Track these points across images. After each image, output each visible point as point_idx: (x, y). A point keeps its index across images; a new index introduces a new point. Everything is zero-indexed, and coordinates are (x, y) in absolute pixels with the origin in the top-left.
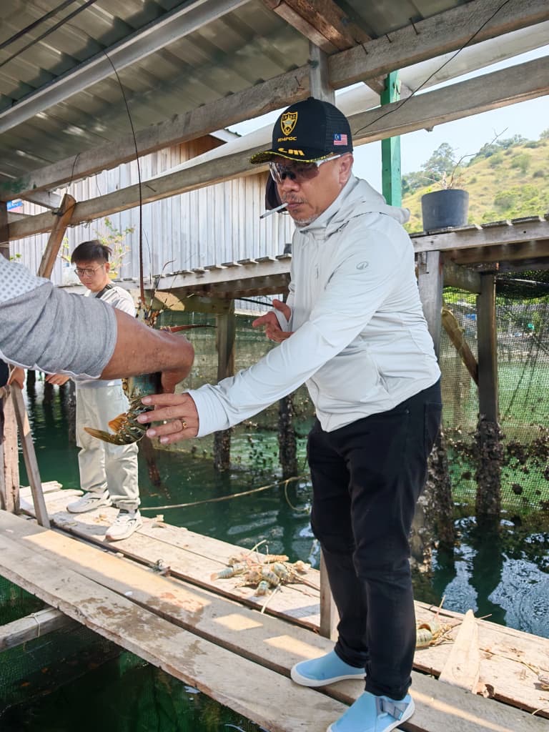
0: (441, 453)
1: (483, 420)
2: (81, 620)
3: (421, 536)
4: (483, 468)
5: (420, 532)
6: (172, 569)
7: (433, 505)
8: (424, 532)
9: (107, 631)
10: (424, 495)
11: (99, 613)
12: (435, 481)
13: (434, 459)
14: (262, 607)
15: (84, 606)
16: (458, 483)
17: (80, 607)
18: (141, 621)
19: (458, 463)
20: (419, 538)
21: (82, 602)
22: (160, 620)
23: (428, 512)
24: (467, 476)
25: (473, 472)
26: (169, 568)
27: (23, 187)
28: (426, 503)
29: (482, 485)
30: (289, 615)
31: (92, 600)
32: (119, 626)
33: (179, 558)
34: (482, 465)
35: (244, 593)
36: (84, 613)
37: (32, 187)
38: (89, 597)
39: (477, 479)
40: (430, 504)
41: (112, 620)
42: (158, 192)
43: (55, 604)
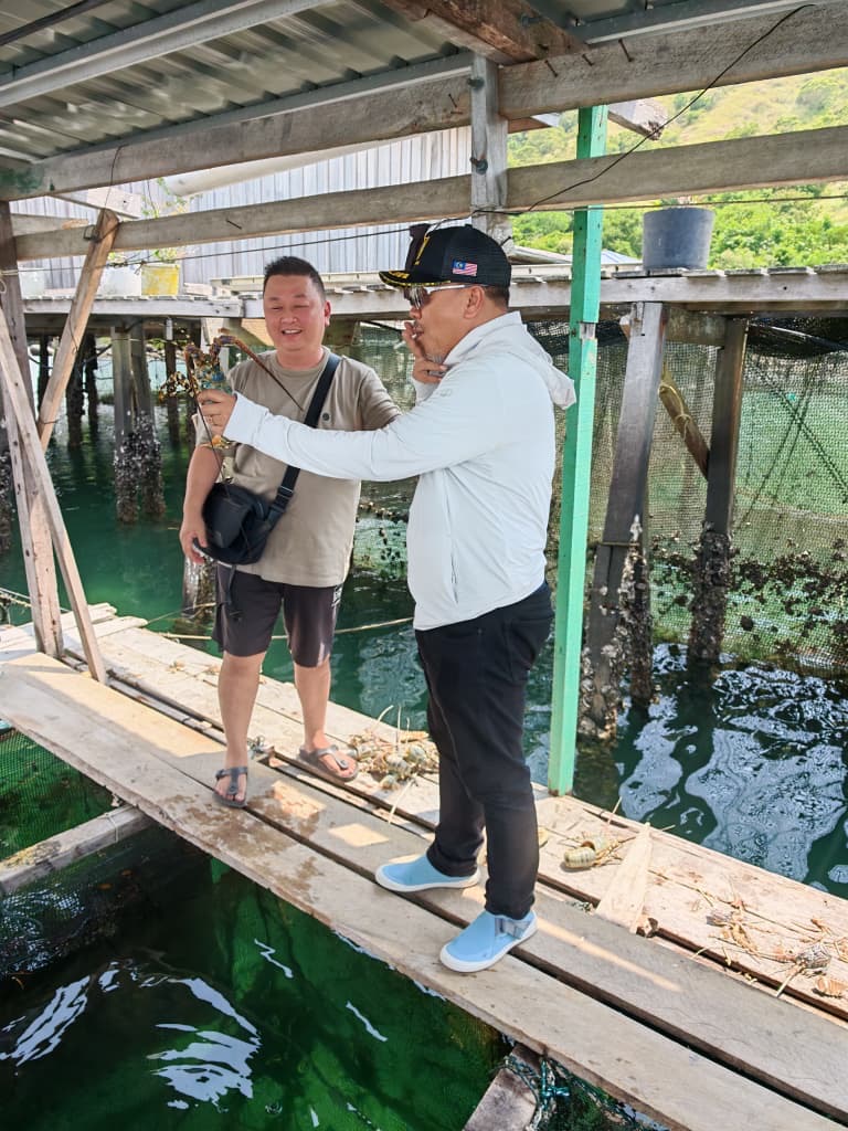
0: (641, 586)
1: (709, 531)
2: (167, 824)
3: (604, 695)
4: (702, 595)
5: (604, 690)
6: (277, 750)
7: (624, 656)
8: (609, 690)
9: (202, 841)
10: (612, 644)
11: (190, 817)
12: (628, 626)
13: (629, 597)
15: (171, 807)
16: (668, 610)
17: (165, 808)
18: (242, 829)
19: (672, 582)
20: (601, 698)
21: (167, 800)
22: (267, 828)
23: (615, 666)
24: (681, 601)
25: (690, 596)
26: (273, 748)
27: (34, 184)
28: (614, 655)
29: (699, 618)
31: (179, 798)
32: (216, 835)
33: (284, 732)
34: (701, 592)
35: (369, 787)
36: (171, 816)
37: (48, 187)
38: (174, 794)
39: (693, 609)
40: (619, 656)
41: (205, 828)
42: (244, 230)
43: (133, 801)
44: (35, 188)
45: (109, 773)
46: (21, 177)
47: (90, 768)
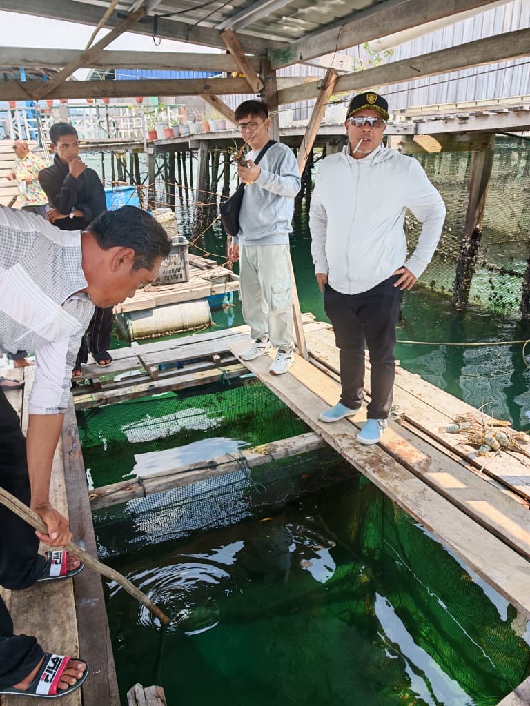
2: (337, 449)
6: (407, 415)
9: (357, 464)
11: (351, 448)
14: (481, 467)
15: (340, 440)
17: (337, 439)
18: (381, 462)
21: (338, 435)
22: (397, 465)
26: (404, 414)
27: (291, 57)
30: (504, 480)
31: (345, 435)
32: (366, 462)
33: (412, 406)
35: (466, 451)
36: (340, 445)
37: (299, 57)
38: (343, 433)
41: (358, 456)
42: (421, 72)
43: (318, 431)
44: (291, 59)
45: (307, 413)
46: (284, 53)
47: (296, 407)
